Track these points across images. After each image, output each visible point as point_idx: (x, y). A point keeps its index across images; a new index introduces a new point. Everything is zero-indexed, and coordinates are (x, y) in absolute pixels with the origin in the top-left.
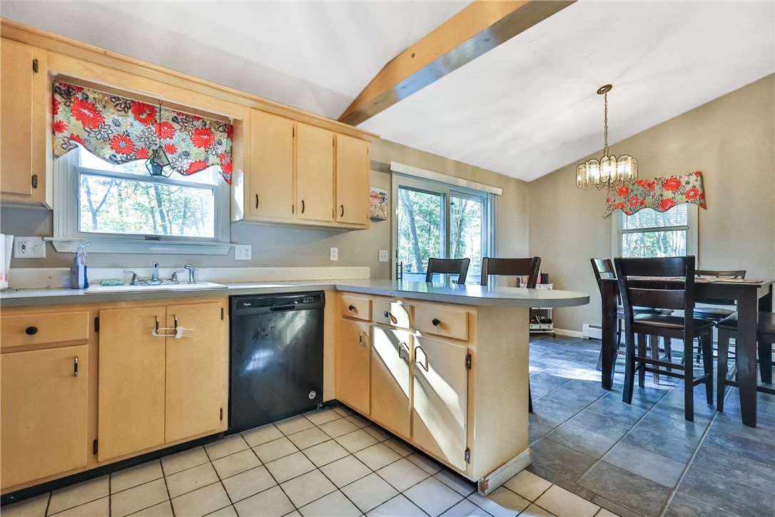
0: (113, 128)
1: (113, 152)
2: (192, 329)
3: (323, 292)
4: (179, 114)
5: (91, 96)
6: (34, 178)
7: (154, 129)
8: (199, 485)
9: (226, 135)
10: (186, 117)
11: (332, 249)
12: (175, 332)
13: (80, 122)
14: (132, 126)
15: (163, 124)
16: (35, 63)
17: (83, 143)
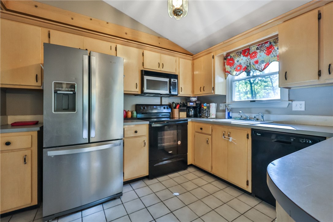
0: (237, 63)
1: (236, 72)
2: (235, 140)
4: (258, 45)
5: (232, 55)
6: (213, 88)
7: (249, 57)
12: (229, 139)
13: (229, 66)
14: (242, 59)
15: (253, 53)
16: (213, 56)
17: (229, 72)
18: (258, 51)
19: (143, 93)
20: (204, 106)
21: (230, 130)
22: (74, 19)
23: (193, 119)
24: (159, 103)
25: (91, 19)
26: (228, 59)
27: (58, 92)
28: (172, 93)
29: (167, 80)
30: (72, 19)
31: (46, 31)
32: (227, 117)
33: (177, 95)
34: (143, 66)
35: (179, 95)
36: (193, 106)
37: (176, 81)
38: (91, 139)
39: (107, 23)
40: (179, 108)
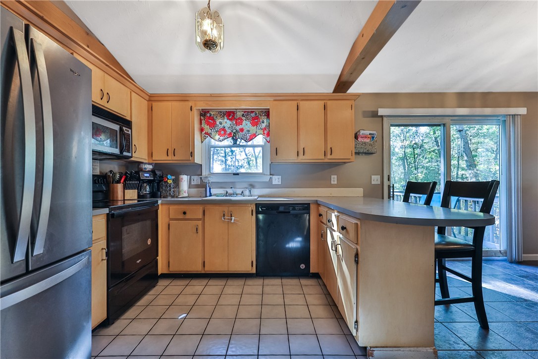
0: (220, 125)
1: (219, 137)
2: (237, 219)
3: (309, 204)
4: (245, 112)
5: (212, 114)
6: (191, 153)
7: (234, 122)
8: (234, 293)
9: (266, 117)
10: (247, 113)
11: (332, 176)
12: (231, 219)
13: (208, 126)
14: (226, 123)
15: (238, 119)
16: (191, 107)
17: (209, 135)
18: (244, 118)
20: (168, 179)
21: (231, 208)
26: (206, 117)
29: (116, 127)
36: (149, 178)
37: (130, 132)
40: (124, 183)
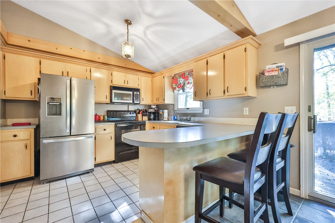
0: (179, 82)
4: (189, 72)
5: (177, 76)
6: (164, 99)
7: (185, 79)
13: (175, 84)
14: (181, 80)
15: (186, 77)
16: (164, 76)
17: (175, 89)
18: (189, 76)
19: (111, 102)
20: (160, 112)
22: (58, 49)
23: (153, 121)
24: (127, 110)
25: (71, 49)
26: (174, 79)
27: (50, 103)
28: (135, 102)
29: (131, 93)
30: (57, 49)
31: (38, 60)
32: (173, 119)
33: (139, 104)
34: (112, 82)
35: (141, 104)
36: (153, 111)
37: (139, 93)
38: (71, 133)
39: (84, 51)
40: (142, 113)
